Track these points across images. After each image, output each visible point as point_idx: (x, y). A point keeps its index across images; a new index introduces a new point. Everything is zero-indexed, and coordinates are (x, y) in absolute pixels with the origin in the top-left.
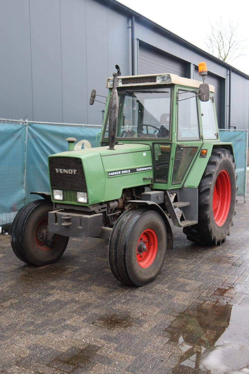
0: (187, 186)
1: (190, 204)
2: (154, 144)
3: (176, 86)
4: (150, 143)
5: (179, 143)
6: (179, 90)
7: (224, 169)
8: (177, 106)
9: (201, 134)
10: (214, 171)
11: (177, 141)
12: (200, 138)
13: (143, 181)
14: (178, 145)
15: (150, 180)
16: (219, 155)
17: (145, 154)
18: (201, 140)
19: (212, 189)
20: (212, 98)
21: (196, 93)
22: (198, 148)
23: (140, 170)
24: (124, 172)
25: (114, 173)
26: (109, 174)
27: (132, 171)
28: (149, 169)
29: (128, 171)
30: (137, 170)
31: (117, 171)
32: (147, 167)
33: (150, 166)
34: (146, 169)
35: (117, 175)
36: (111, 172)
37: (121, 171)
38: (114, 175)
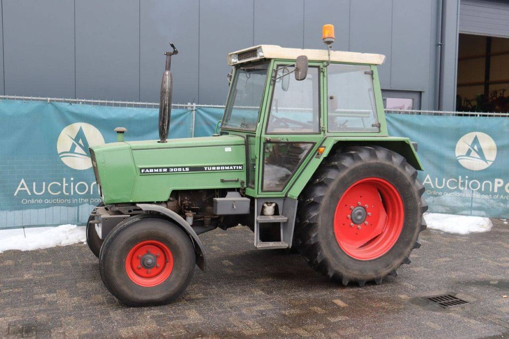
0: (290, 195)
1: (288, 220)
2: (248, 136)
3: (272, 61)
4: (245, 135)
5: (269, 137)
6: (278, 66)
7: (374, 176)
8: (271, 87)
9: (322, 125)
10: (333, 178)
11: (266, 134)
12: (321, 130)
13: (222, 183)
14: (268, 139)
15: (237, 183)
16: (352, 155)
17: (228, 149)
18: (322, 133)
19: (323, 203)
20: (372, 74)
21: (318, 67)
22: (314, 144)
23: (214, 168)
24: (176, 170)
25: (153, 170)
26: (143, 171)
27: (192, 169)
28: (236, 169)
29: (185, 169)
30: (206, 168)
31: (159, 168)
32: (230, 166)
33: (238, 166)
34: (228, 168)
35: (159, 172)
36: (145, 169)
37: (168, 168)
38: (154, 172)
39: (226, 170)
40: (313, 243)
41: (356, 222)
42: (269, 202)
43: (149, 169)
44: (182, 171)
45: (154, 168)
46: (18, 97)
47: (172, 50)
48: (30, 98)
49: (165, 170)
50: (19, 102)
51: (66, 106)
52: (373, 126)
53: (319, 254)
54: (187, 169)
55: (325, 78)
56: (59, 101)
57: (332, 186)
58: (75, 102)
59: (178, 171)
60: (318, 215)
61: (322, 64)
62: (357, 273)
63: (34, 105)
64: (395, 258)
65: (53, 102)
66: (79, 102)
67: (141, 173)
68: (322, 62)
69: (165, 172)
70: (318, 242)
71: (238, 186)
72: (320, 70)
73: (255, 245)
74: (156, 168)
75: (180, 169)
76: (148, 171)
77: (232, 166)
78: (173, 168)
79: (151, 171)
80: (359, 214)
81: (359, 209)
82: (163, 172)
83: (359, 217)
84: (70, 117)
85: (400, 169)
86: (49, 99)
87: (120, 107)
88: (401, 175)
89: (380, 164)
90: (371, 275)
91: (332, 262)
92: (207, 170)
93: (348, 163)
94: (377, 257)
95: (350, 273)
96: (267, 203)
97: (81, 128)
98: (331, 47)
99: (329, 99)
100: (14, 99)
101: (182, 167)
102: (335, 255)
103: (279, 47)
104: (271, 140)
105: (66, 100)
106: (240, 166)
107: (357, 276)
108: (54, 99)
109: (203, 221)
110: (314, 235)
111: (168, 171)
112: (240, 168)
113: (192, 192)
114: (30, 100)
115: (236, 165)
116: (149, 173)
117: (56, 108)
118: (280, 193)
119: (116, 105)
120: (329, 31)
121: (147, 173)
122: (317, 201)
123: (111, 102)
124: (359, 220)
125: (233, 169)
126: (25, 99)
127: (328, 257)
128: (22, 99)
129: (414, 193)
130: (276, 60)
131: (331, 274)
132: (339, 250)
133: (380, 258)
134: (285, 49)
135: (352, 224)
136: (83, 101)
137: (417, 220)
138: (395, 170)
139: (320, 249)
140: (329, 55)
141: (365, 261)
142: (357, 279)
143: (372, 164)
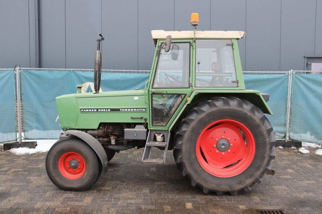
1: (166, 146)
3: (158, 40)
7: (227, 118)
8: (157, 58)
9: (191, 82)
10: (194, 119)
11: (152, 88)
12: (190, 86)
13: (131, 119)
14: (153, 91)
15: (142, 119)
16: (209, 103)
17: (136, 98)
18: (191, 87)
19: (186, 136)
20: (232, 45)
21: (189, 42)
22: (185, 95)
23: (126, 110)
24: (102, 110)
25: (88, 110)
26: (82, 110)
27: (112, 110)
28: (141, 111)
29: (107, 110)
30: (121, 110)
31: (92, 109)
32: (137, 109)
33: (143, 108)
34: (136, 110)
35: (92, 111)
36: (84, 109)
37: (97, 109)
38: (89, 111)
39: (134, 111)
40: (179, 162)
41: (221, 150)
42: (158, 133)
43: (86, 109)
44: (106, 111)
45: (88, 109)
46: (56, 69)
47: (100, 38)
48: (62, 69)
49: (95, 110)
50: (56, 72)
51: (81, 73)
52: (233, 82)
53: (184, 170)
54: (109, 110)
55: (194, 50)
56: (78, 71)
57: (193, 124)
58: (86, 71)
59: (103, 111)
60: (182, 144)
61: (192, 40)
62: (214, 186)
63: (64, 73)
64: (247, 178)
65: (74, 71)
66: (88, 71)
67: (81, 112)
68: (192, 39)
69: (95, 111)
70: (183, 162)
71: (143, 121)
72: (191, 45)
73: (142, 160)
74: (90, 109)
75: (104, 110)
76: (85, 111)
77: (139, 109)
78: (100, 109)
79: (87, 110)
80: (223, 144)
81: (224, 141)
82: (94, 111)
83: (223, 147)
84: (83, 80)
85: (249, 114)
86: (72, 69)
87: (112, 73)
88: (251, 118)
89: (232, 109)
90: (225, 188)
91: (194, 176)
92: (122, 111)
93: (206, 109)
94: (233, 176)
95: (209, 185)
96: (157, 133)
97: (89, 86)
98: (196, 28)
99: (197, 64)
100: (54, 70)
101: (106, 109)
102: (196, 172)
103: (163, 31)
104: (155, 92)
105: (81, 70)
106: (144, 108)
107: (214, 188)
108: (75, 69)
109: (123, 142)
110: (180, 157)
111: (97, 111)
112: (144, 110)
113: (114, 124)
114: (62, 70)
115: (141, 108)
116: (86, 112)
117: (76, 74)
118: (165, 127)
119: (110, 72)
120: (195, 17)
121: (84, 112)
122: (181, 134)
123: (111, 70)
124: (222, 149)
125: (139, 111)
126: (60, 70)
127: (191, 172)
128: (58, 70)
129: (263, 132)
130: (160, 39)
131: (193, 184)
132: (200, 169)
133: (235, 177)
134: (166, 32)
135: (217, 151)
136: (91, 70)
137: (266, 152)
138: (246, 114)
139: (185, 167)
140: (195, 34)
141: (222, 178)
142: (215, 190)
143: (226, 109)
